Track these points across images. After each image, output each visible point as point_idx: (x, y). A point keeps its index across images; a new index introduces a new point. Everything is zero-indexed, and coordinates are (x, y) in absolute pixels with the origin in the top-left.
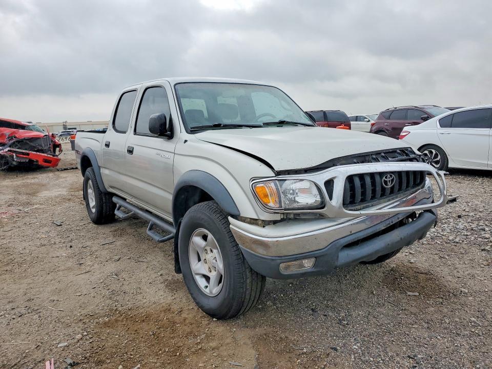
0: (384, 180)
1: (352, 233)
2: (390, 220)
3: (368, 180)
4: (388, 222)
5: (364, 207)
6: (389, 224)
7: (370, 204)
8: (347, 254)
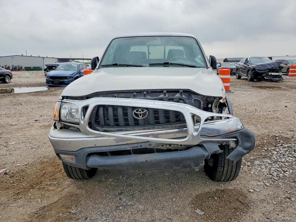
0: (135, 112)
1: (97, 146)
2: (140, 145)
3: (120, 111)
4: (136, 145)
5: (118, 130)
6: (137, 147)
7: (124, 129)
8: (95, 160)
